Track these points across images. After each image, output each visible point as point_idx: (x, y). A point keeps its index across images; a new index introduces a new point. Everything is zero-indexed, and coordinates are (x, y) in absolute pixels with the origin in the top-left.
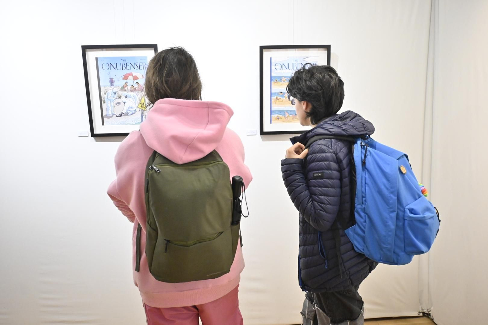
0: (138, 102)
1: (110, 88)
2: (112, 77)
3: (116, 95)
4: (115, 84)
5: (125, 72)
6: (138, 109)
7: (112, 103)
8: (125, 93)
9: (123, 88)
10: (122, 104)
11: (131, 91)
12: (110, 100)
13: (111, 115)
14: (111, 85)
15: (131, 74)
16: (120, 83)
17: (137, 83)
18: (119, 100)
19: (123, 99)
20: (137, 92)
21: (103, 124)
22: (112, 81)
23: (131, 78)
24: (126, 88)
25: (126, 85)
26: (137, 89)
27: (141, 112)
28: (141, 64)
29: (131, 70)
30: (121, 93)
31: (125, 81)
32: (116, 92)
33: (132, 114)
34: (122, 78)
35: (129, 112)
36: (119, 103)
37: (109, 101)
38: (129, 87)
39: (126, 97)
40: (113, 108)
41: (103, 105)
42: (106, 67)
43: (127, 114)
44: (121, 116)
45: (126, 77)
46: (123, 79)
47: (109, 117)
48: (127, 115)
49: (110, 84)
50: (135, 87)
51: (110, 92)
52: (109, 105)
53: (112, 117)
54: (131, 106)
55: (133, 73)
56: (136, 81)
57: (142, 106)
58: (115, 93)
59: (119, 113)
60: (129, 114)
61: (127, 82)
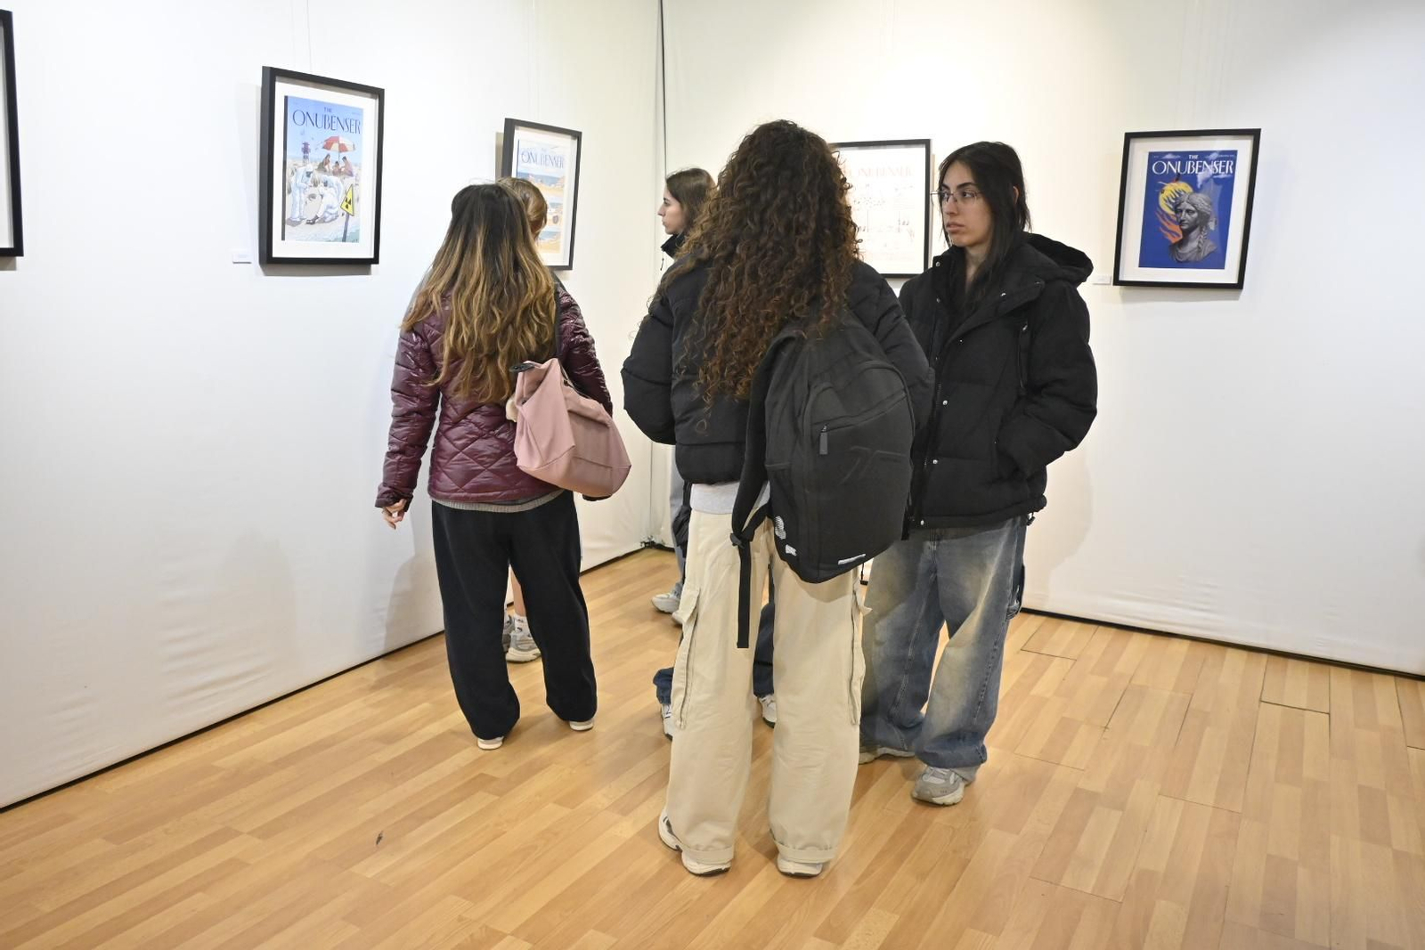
0: (342, 197)
1: (301, 163)
2: (306, 141)
3: (310, 179)
4: (310, 155)
5: (329, 134)
6: (342, 211)
7: (302, 195)
8: (324, 177)
9: (322, 167)
10: (319, 197)
11: (334, 174)
12: (300, 188)
13: (298, 220)
14: (304, 157)
15: (336, 139)
16: (317, 154)
17: (345, 158)
18: (313, 190)
19: (321, 188)
20: (342, 177)
21: (283, 238)
22: (306, 150)
23: (335, 146)
24: (326, 167)
25: (326, 161)
26: (343, 170)
27: (345, 216)
28: (353, 122)
29: (338, 132)
30: (318, 175)
31: (326, 152)
32: (311, 173)
33: (332, 220)
34: (322, 145)
35: (327, 215)
36: (313, 196)
37: (298, 191)
38: (331, 166)
39: (326, 184)
40: (302, 206)
41: (288, 197)
42: (299, 118)
43: (323, 220)
44: (312, 222)
45: (328, 146)
46: (324, 148)
47: (295, 224)
48: (324, 222)
49: (302, 154)
50: (340, 166)
51: (302, 171)
52: (297, 198)
53: (299, 223)
54: (331, 204)
55: (341, 138)
56: (343, 154)
57: (347, 207)
58: (308, 174)
59: (311, 218)
60: (328, 220)
61: (328, 156)
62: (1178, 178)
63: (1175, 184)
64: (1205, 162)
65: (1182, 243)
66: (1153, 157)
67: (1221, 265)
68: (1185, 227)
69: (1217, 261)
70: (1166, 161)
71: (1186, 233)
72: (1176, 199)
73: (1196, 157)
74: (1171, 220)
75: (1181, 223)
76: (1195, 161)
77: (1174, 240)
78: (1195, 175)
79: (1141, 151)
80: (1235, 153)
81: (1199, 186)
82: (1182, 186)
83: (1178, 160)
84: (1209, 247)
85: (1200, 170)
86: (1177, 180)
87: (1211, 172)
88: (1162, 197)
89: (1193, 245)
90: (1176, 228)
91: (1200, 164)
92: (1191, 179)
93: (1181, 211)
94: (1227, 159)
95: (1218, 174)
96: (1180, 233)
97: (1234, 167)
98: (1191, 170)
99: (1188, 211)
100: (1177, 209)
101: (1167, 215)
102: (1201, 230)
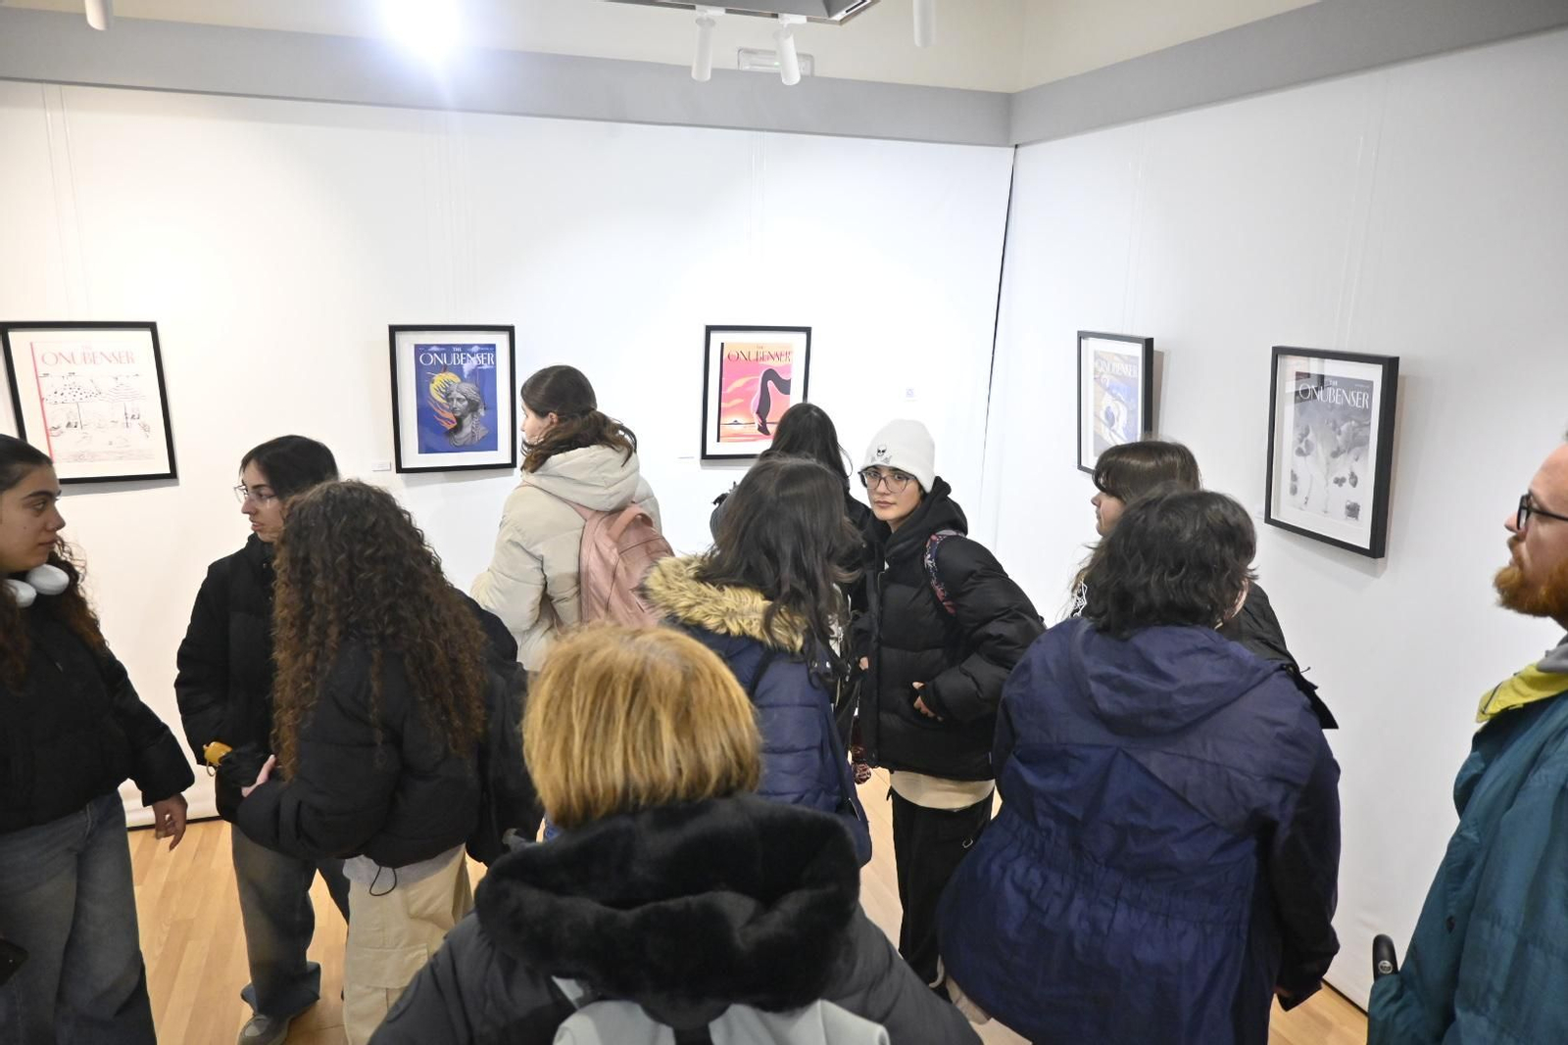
62: (445, 369)
63: (443, 375)
64: (468, 355)
65: (458, 428)
66: (420, 350)
67: (494, 447)
68: (458, 414)
69: (490, 443)
70: (432, 353)
71: (459, 420)
72: (446, 388)
73: (459, 349)
74: (443, 407)
75: (453, 411)
76: (459, 353)
77: (450, 427)
78: (460, 366)
79: (407, 343)
80: (493, 346)
81: (465, 376)
82: (450, 376)
83: (443, 352)
84: (482, 432)
85: (465, 361)
86: (445, 371)
87: (475, 363)
88: (433, 387)
89: (467, 430)
90: (450, 416)
91: (464, 356)
92: (459, 370)
93: (452, 399)
94: (488, 352)
95: (481, 365)
96: (454, 420)
97: (495, 359)
98: (457, 361)
99: (459, 399)
100: (447, 396)
101: (440, 404)
102: (473, 417)
